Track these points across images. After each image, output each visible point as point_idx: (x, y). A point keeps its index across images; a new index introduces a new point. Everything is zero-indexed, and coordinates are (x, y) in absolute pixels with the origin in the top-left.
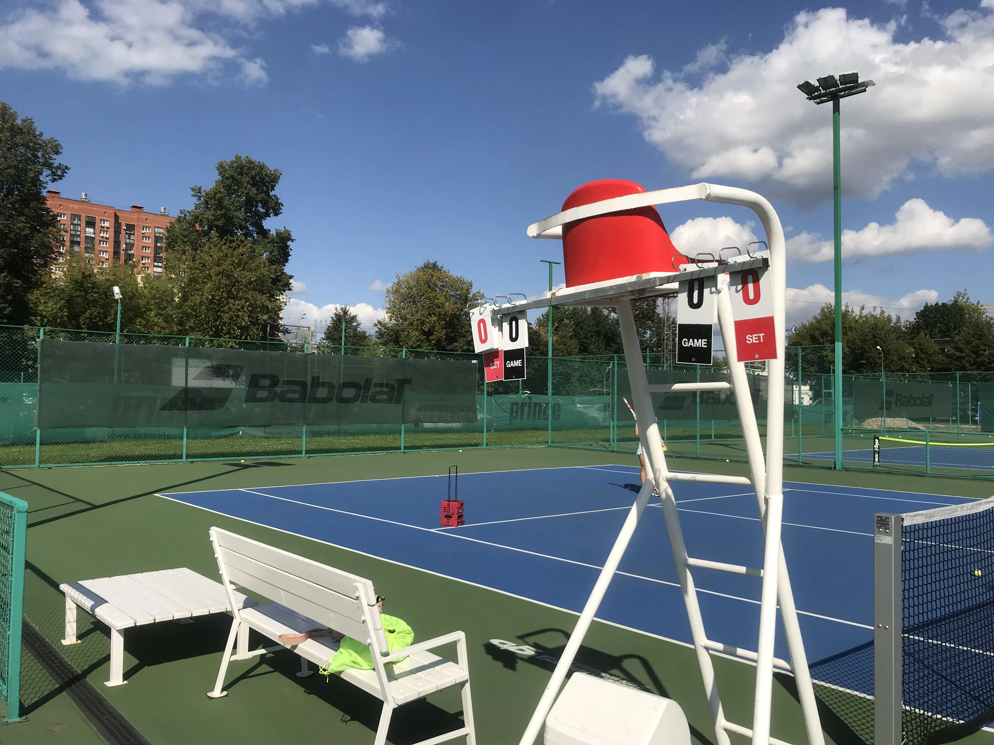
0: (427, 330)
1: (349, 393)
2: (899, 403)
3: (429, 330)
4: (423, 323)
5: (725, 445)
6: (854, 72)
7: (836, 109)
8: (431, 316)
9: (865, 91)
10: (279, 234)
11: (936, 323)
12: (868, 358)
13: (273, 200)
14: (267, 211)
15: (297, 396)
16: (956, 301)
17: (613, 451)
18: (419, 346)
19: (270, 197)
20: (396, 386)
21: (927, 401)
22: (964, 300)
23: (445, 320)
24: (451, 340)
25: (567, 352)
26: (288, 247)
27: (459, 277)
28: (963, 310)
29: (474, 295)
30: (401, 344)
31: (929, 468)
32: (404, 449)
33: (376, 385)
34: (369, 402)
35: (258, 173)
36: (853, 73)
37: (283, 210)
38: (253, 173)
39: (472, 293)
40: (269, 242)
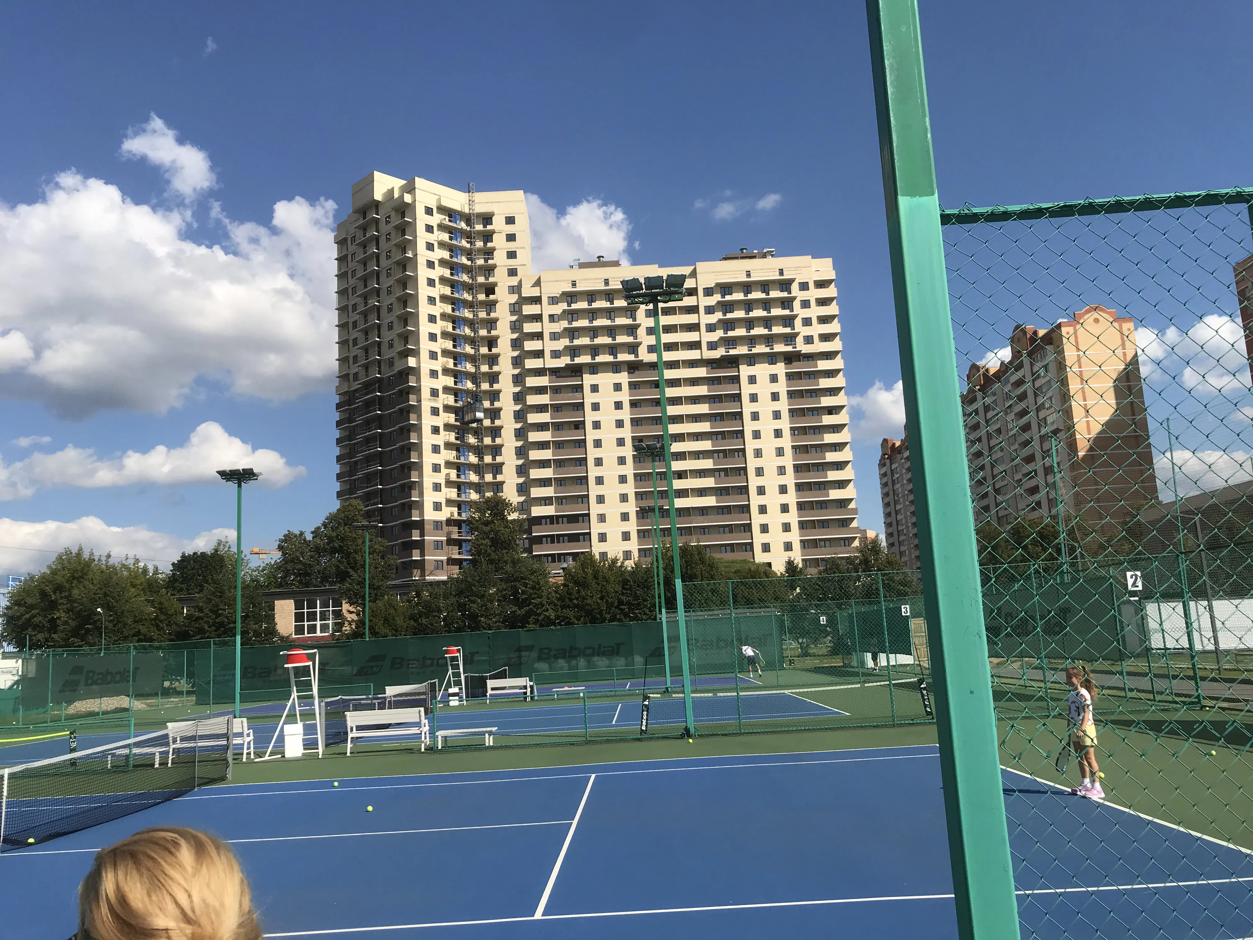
2: (89, 682)
11: (194, 576)
16: (216, 550)
22: (225, 550)
28: (223, 561)
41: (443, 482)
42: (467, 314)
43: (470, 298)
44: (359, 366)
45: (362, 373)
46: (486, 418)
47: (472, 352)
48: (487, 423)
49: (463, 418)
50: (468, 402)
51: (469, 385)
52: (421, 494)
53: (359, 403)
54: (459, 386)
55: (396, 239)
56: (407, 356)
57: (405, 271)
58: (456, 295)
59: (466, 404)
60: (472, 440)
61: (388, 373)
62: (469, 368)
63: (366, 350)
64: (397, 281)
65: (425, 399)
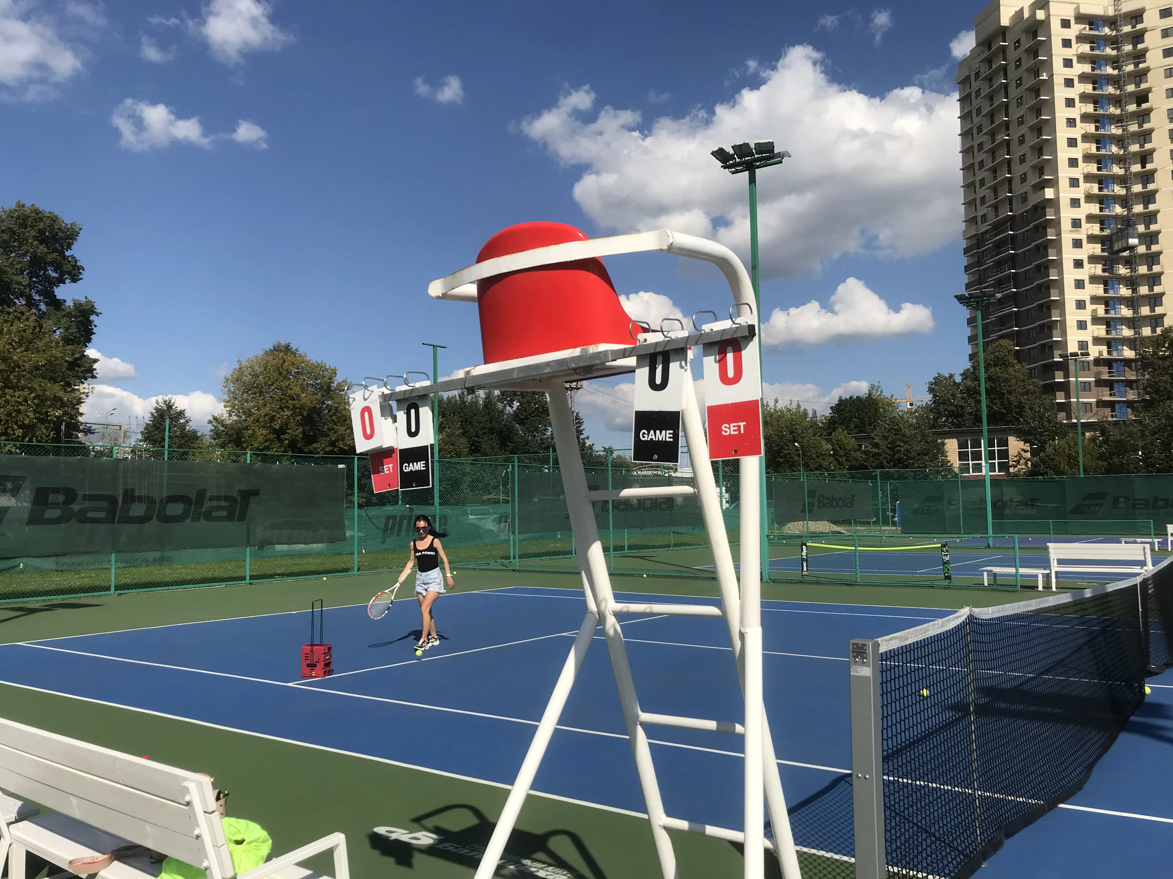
0: (277, 427)
1: (175, 509)
2: (821, 505)
3: (281, 427)
4: (272, 419)
5: (641, 557)
6: (769, 140)
7: (752, 180)
8: (283, 410)
9: (781, 162)
10: (78, 306)
11: (852, 418)
12: (785, 456)
13: (69, 262)
14: (62, 275)
15: (102, 515)
16: (870, 394)
17: (514, 570)
18: (268, 448)
19: (65, 258)
20: (239, 499)
21: (849, 502)
22: (878, 393)
23: (302, 415)
24: (310, 439)
25: (455, 453)
26: (91, 322)
27: (320, 362)
28: (877, 404)
29: (339, 384)
30: (244, 445)
31: (858, 576)
32: (250, 580)
33: (211, 499)
34: (202, 519)
35: (49, 226)
36: (769, 142)
37: (84, 275)
38: (41, 226)
39: (336, 383)
40: (64, 316)
41: (1088, 319)
42: (1115, 130)
43: (1118, 112)
44: (987, 207)
45: (991, 213)
46: (1140, 243)
47: (1121, 172)
48: (1142, 249)
49: (1111, 247)
50: (1117, 228)
51: (1118, 210)
52: (1064, 333)
53: (988, 245)
54: (1106, 212)
55: (1028, 63)
56: (1043, 188)
57: (1039, 96)
58: (1101, 112)
59: (1115, 231)
60: (1122, 271)
61: (1020, 209)
62: (1119, 190)
63: (995, 189)
64: (1030, 109)
65: (1065, 231)
